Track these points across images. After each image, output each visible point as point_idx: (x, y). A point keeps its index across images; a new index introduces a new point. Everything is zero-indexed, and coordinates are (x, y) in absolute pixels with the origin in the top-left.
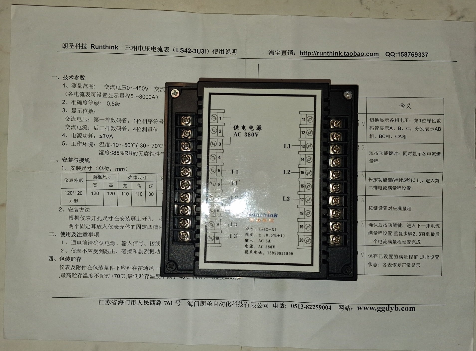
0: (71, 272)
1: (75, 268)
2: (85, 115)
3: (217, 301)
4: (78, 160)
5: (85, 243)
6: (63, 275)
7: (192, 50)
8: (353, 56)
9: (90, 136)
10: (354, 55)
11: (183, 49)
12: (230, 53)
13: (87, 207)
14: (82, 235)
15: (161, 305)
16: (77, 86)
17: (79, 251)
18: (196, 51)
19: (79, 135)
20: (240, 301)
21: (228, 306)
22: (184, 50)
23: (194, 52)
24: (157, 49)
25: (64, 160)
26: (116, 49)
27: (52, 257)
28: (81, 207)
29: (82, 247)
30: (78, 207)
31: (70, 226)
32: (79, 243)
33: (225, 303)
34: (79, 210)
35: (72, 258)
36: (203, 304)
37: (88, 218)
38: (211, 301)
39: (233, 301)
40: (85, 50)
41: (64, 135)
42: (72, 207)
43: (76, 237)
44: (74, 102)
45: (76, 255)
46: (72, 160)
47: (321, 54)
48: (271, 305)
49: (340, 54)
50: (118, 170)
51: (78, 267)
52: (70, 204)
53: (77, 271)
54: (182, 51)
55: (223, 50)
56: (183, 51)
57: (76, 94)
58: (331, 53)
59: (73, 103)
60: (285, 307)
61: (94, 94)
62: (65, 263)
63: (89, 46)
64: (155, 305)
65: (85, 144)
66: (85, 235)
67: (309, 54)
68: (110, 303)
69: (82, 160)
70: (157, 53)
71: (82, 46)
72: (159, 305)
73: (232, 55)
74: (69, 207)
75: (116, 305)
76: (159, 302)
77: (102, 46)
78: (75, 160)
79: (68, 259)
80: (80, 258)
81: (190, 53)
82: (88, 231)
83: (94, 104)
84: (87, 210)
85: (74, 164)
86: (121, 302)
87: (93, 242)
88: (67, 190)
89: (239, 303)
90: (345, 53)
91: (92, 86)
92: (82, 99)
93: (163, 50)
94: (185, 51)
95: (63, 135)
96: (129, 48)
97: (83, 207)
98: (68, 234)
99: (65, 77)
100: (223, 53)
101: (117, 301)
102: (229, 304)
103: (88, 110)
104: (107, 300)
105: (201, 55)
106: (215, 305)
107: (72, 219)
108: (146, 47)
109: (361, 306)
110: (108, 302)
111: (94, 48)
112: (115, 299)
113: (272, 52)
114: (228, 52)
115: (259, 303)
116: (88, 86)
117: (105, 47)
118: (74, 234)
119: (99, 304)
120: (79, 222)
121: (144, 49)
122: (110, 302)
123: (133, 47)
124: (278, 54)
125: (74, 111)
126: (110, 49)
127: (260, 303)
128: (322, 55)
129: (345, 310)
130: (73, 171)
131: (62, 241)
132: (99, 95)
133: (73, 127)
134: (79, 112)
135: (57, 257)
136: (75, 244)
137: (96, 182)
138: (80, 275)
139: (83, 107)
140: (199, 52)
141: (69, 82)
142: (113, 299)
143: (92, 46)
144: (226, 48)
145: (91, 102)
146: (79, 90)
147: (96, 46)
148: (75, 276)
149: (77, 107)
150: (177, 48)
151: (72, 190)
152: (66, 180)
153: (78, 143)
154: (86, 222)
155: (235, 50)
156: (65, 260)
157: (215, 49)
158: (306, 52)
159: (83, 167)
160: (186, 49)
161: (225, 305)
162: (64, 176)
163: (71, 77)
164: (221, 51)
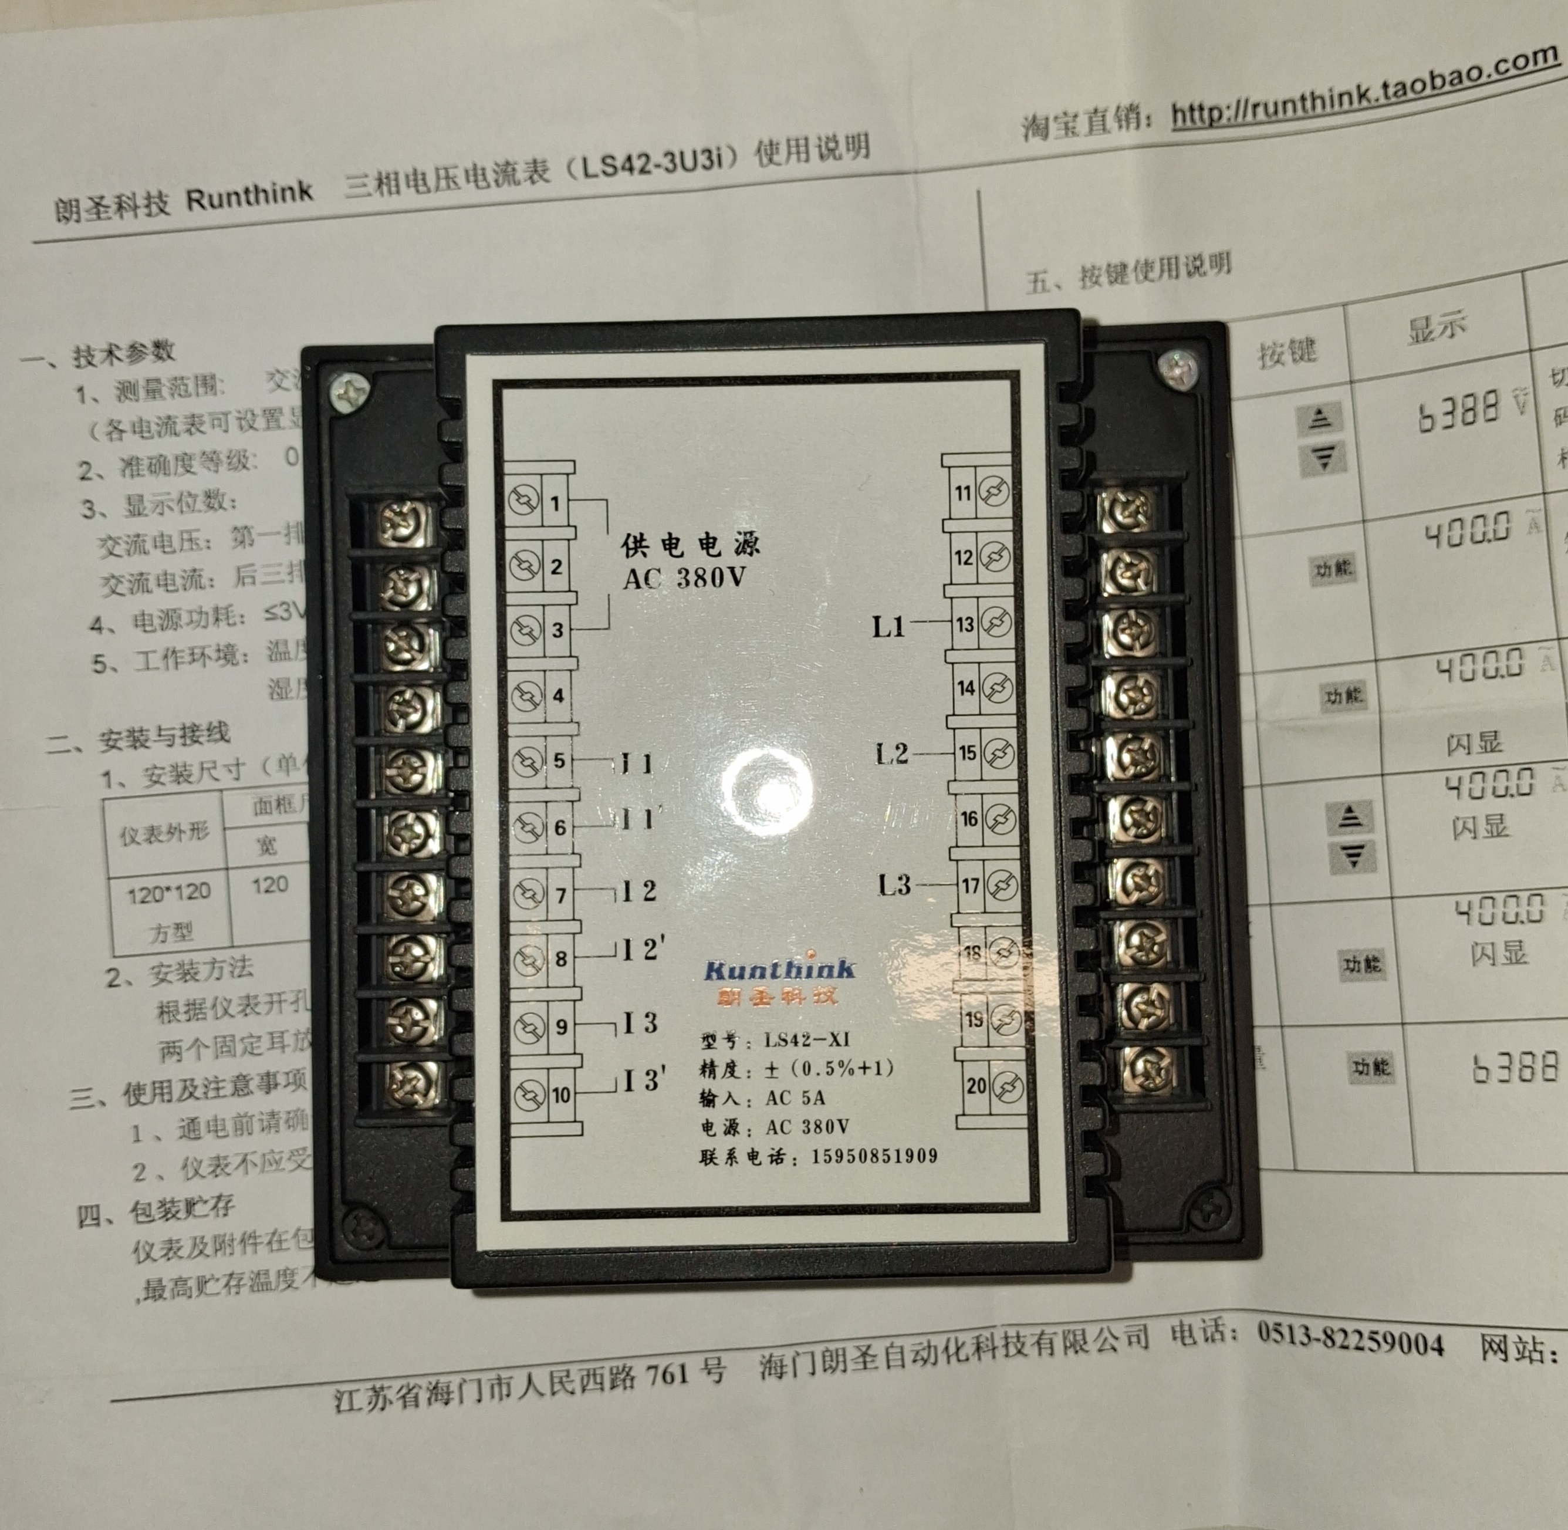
0: (192, 1269)
1: (209, 1250)
2: (190, 521)
3: (898, 1342)
4: (173, 736)
5: (243, 1125)
6: (154, 1291)
7: (657, 157)
8: (1428, 91)
9: (220, 615)
10: (1434, 88)
11: (613, 158)
12: (838, 156)
13: (237, 953)
14: (229, 1089)
15: (632, 1387)
16: (142, 393)
17: (219, 1166)
18: (678, 160)
19: (170, 619)
20: (1012, 1332)
21: (953, 1359)
22: (619, 163)
23: (667, 169)
24: (491, 176)
25: (109, 741)
26: (302, 198)
27: (95, 1208)
28: (208, 956)
29: (233, 1147)
30: (196, 957)
31: (165, 1051)
32: (216, 1127)
33: (941, 1348)
34: (204, 971)
35: (190, 1205)
36: (834, 1364)
37: (249, 1004)
38: (869, 1347)
39: (976, 1333)
40: (160, 222)
41: (96, 626)
42: (166, 960)
43: (198, 1099)
44: (130, 464)
45: (206, 1188)
46: (146, 740)
47: (1271, 109)
48: (1160, 1332)
49: (1362, 96)
51: (221, 1244)
52: (158, 947)
53: (219, 1265)
54: (610, 170)
55: (802, 142)
56: (615, 167)
57: (140, 429)
58: (1318, 102)
59: (128, 472)
60: (1228, 1336)
61: (220, 420)
62: (160, 1231)
63: (177, 201)
64: (602, 1389)
65: (198, 656)
66: (241, 1085)
67: (1216, 114)
69: (193, 731)
70: (495, 194)
71: (145, 202)
72: (625, 1388)
73: (848, 163)
74: (155, 961)
76: (624, 1374)
77: (237, 194)
78: (160, 735)
79: (168, 1211)
80: (229, 1201)
81: (649, 172)
82: (253, 1067)
83: (225, 465)
84: (242, 969)
85: (159, 754)
86: (440, 1394)
87: (283, 1116)
88: (137, 884)
89: (1004, 1342)
90: (1385, 86)
91: (208, 383)
92: (169, 447)
93: (521, 175)
94: (623, 168)
96: (365, 185)
97: (220, 955)
98: (162, 1090)
99: (84, 357)
100: (803, 156)
101: (420, 1387)
102: (957, 1353)
103: (201, 499)
104: (374, 1389)
105: (700, 179)
106: (891, 1363)
107: (170, 1017)
108: (442, 173)
110: (381, 1399)
111: (202, 206)
112: (412, 1382)
113: (1037, 127)
114: (829, 150)
115: (1102, 1330)
116: (191, 388)
117: (254, 194)
118: (189, 1091)
119: (338, 1412)
120: (206, 1030)
121: (432, 182)
122: (391, 1394)
123: (380, 178)
124: (1069, 130)
125: (135, 507)
126: (275, 200)
127: (1106, 1334)
128: (1276, 112)
130: (158, 789)
131: (136, 1127)
132: (246, 421)
133: (140, 583)
134: (161, 507)
135: (117, 1206)
136: (196, 1132)
137: (270, 832)
138: (233, 1283)
139: (174, 484)
140: (689, 163)
141: (103, 378)
142: (404, 1382)
143: (195, 198)
144: (816, 129)
145: (211, 459)
146: (151, 410)
147: (211, 197)
148: (211, 1288)
149: (150, 486)
150: (585, 158)
151: (163, 882)
152: (129, 837)
153: (166, 655)
154: (239, 1026)
155: (863, 137)
156: (157, 1217)
157: (766, 141)
158: (1201, 108)
159: (205, 766)
160: (629, 159)
161: (942, 1358)
162: (120, 816)
163: (110, 352)
164: (794, 150)
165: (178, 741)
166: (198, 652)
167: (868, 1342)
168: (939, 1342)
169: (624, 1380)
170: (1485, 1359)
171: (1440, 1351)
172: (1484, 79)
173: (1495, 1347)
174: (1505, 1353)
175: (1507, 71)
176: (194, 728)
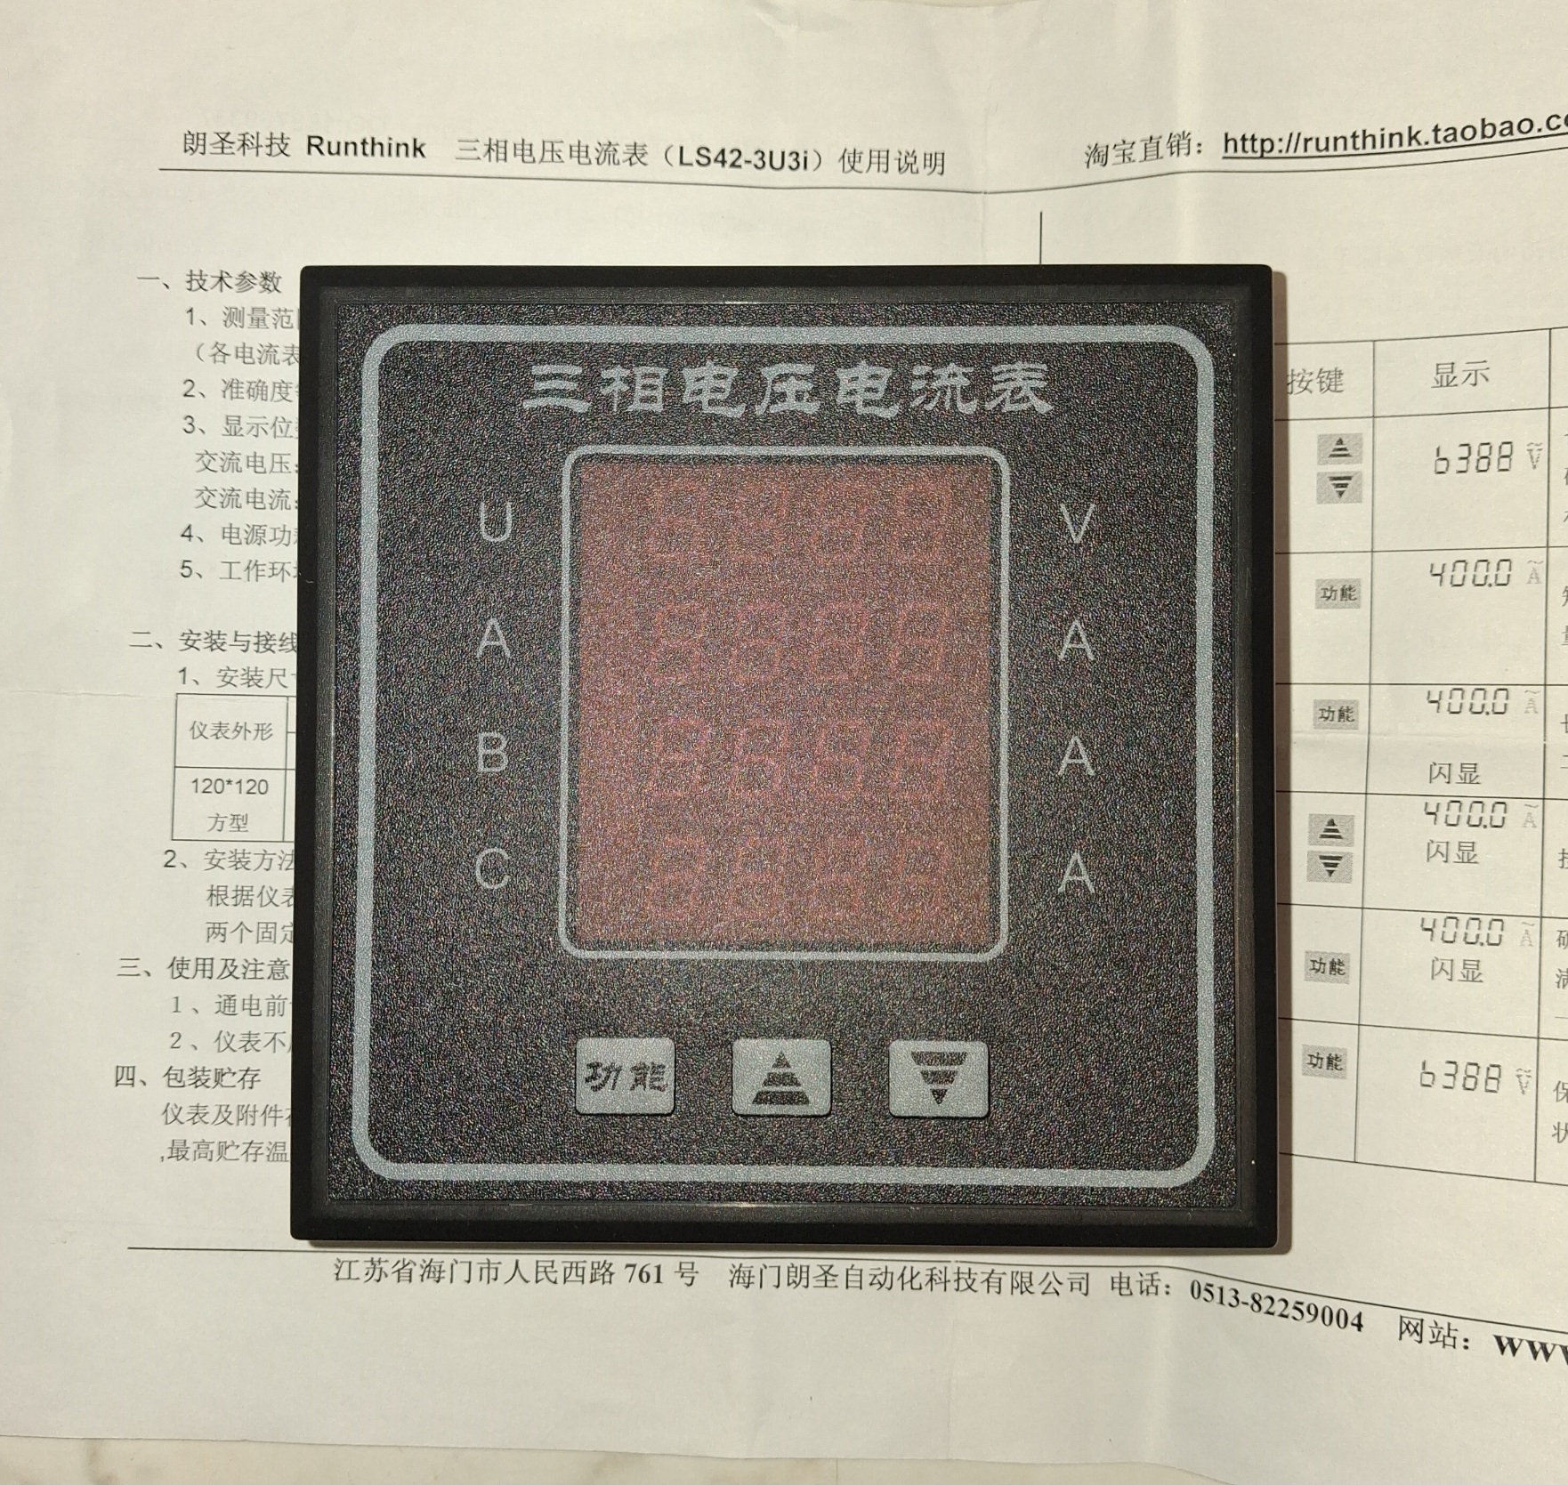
0: (213, 1134)
1: (232, 1119)
2: (282, 444)
3: (858, 1265)
4: (248, 642)
5: (276, 1007)
6: (179, 1150)
7: (748, 154)
11: (708, 150)
12: (914, 170)
13: (287, 848)
14: (267, 971)
15: (610, 1282)
16: (247, 320)
17: (251, 1041)
18: (767, 159)
19: (255, 534)
20: (965, 1269)
21: (907, 1286)
22: (712, 156)
23: (756, 166)
24: (593, 154)
25: (189, 640)
26: (415, 155)
27: (130, 1070)
28: (259, 848)
29: (264, 1026)
30: (248, 847)
31: (211, 930)
32: (251, 1006)
33: (896, 1276)
34: (255, 861)
35: (220, 1074)
36: (797, 1280)
38: (831, 1267)
39: (931, 1265)
40: (280, 162)
41: (187, 534)
42: (221, 847)
43: (236, 978)
44: (231, 386)
45: (236, 1061)
46: (223, 644)
47: (1322, 144)
48: (1100, 1281)
49: (1413, 138)
51: (245, 1113)
52: (215, 835)
53: (241, 1133)
54: (704, 161)
55: (884, 153)
56: (709, 158)
57: (243, 353)
59: (228, 393)
60: (1161, 1290)
62: (189, 1097)
63: (298, 145)
64: (583, 1281)
65: (279, 570)
66: (278, 970)
67: (1267, 144)
68: (386, 1276)
69: (267, 640)
70: (594, 171)
71: (268, 142)
72: (603, 1283)
73: (925, 177)
74: (210, 847)
75: (410, 1281)
76: (604, 1270)
77: (354, 144)
78: (236, 641)
79: (198, 1079)
80: (257, 1075)
81: (740, 166)
85: (234, 658)
86: (432, 1271)
88: (201, 775)
89: (956, 1277)
90: (1436, 130)
92: (270, 373)
93: (620, 156)
94: (716, 160)
96: (475, 149)
97: (270, 848)
98: (205, 966)
99: (196, 281)
100: (883, 167)
102: (911, 1281)
103: (294, 425)
104: (371, 1261)
105: (786, 177)
106: (850, 1284)
107: (220, 901)
108: (548, 146)
110: (377, 1271)
111: (321, 152)
112: (408, 1257)
113: (1098, 155)
114: (908, 164)
115: (1048, 1274)
116: (294, 320)
117: (370, 146)
118: (230, 970)
119: (337, 1279)
120: (252, 915)
121: (537, 153)
122: (387, 1268)
123: (490, 145)
124: (1126, 157)
125: (233, 427)
126: (390, 154)
127: (1051, 1278)
130: (229, 689)
131: (177, 999)
133: (231, 497)
134: (256, 430)
135: (151, 1069)
136: (232, 1009)
138: (251, 1151)
139: (270, 409)
140: (777, 163)
141: (213, 303)
142: (400, 1257)
143: (314, 144)
144: (896, 144)
146: (256, 338)
147: (329, 143)
148: (231, 1153)
149: (248, 408)
150: (682, 148)
151: (225, 775)
152: (198, 731)
153: (248, 568)
154: (282, 915)
155: (939, 156)
156: (187, 1083)
157: (850, 149)
158: (1253, 137)
159: (275, 673)
160: (723, 152)
161: (897, 1284)
162: (191, 711)
163: (221, 278)
164: (875, 159)
165: (252, 647)
166: (278, 566)
167: (830, 1263)
168: (896, 1268)
169: (603, 1275)
170: (1401, 1338)
171: (1359, 1326)
173: (1412, 1329)
174: (1421, 1335)
176: (269, 637)
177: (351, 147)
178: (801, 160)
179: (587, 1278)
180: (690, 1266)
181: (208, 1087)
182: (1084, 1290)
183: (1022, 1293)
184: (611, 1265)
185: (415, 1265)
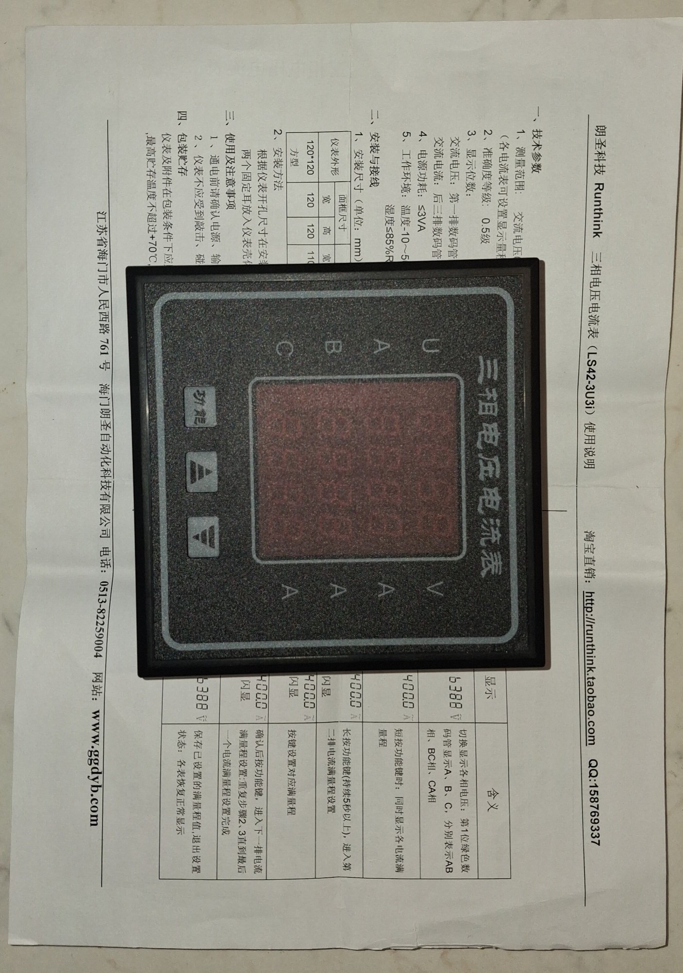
0: (158, 156)
1: (165, 164)
2: (463, 176)
3: (111, 439)
4: (375, 163)
5: (215, 182)
6: (150, 141)
7: (593, 382)
8: (588, 695)
9: (423, 187)
10: (589, 697)
11: (594, 365)
12: (586, 455)
13: (284, 185)
14: (230, 177)
15: (100, 333)
16: (519, 158)
17: (199, 171)
18: (591, 391)
19: (423, 165)
20: (111, 485)
21: (103, 460)
22: (592, 367)
23: (588, 386)
24: (593, 314)
25: (375, 137)
26: (594, 233)
27: (185, 118)
28: (284, 172)
29: (206, 177)
30: (284, 167)
31: (247, 152)
32: (214, 171)
33: (107, 455)
34: (278, 170)
35: (184, 158)
37: (263, 188)
38: (110, 428)
39: (112, 470)
40: (592, 170)
42: (284, 155)
43: (226, 164)
44: (489, 152)
45: (190, 165)
46: (373, 152)
47: (589, 632)
48: (107, 543)
49: (590, 669)
50: (356, 243)
51: (168, 170)
52: (289, 152)
53: (159, 168)
54: (590, 363)
55: (593, 442)
56: (591, 365)
57: (504, 157)
58: (591, 651)
59: (487, 151)
60: (103, 569)
61: (504, 192)
62: (174, 144)
63: (599, 178)
64: (100, 321)
65: (407, 176)
66: (231, 182)
67: (589, 610)
68: (100, 234)
69: (375, 172)
70: (586, 315)
71: (601, 165)
72: (100, 330)
73: (583, 460)
74: (284, 150)
75: (98, 245)
76: (106, 330)
77: (600, 205)
78: (375, 157)
79: (182, 149)
80: (185, 174)
81: (587, 379)
82: (237, 188)
83: (485, 192)
84: (278, 186)
85: (368, 157)
86: (102, 255)
87: (217, 199)
88: (315, 144)
89: (107, 481)
90: (593, 678)
91: (520, 187)
92: (495, 169)
93: (592, 326)
94: (590, 368)
95: (423, 134)
96: (597, 260)
97: (284, 177)
98: (231, 150)
99: (537, 134)
100: (587, 442)
102: (105, 462)
103: (472, 181)
105: (582, 399)
106: (103, 436)
107: (260, 155)
108: (597, 293)
109: (101, 718)
110: (102, 230)
111: (596, 190)
112: (108, 244)
113: (590, 536)
114: (589, 452)
115: (109, 520)
116: (519, 180)
117: (598, 212)
118: (231, 161)
119: (98, 213)
120: (254, 170)
121: (594, 289)
122: (103, 235)
123: (599, 267)
124: (587, 549)
125: (471, 153)
126: (595, 221)
128: (587, 634)
129: (93, 686)
130: (354, 155)
131: (217, 137)
132: (502, 203)
133: (439, 154)
134: (469, 164)
135: (185, 127)
136: (213, 162)
137: (332, 201)
138: (152, 173)
139: (479, 171)
140: (589, 395)
141: (527, 142)
142: (108, 240)
143: (600, 186)
144: (597, 447)
145: (488, 187)
146: (511, 162)
147: (600, 193)
148: (150, 164)
149: (479, 160)
150: (596, 353)
151: (316, 155)
152: (334, 142)
153: (408, 162)
154: (254, 183)
155: (593, 466)
156: (179, 143)
157: (595, 427)
158: (592, 604)
159: (361, 175)
160: (594, 371)
161: (103, 456)
162: (343, 138)
163: (538, 145)
164: (590, 438)
165: (372, 165)
166: (408, 176)
167: (112, 427)
168: (110, 455)
169: (103, 329)
170: (93, 674)
171: (96, 656)
172: (588, 716)
173: (98, 678)
174: (96, 681)
175: (589, 726)
176: (377, 173)
177: (598, 203)
178: (590, 406)
179: (102, 323)
180: (108, 367)
181: (179, 153)
182: (102, 536)
183: (101, 509)
184: (108, 333)
185: (105, 247)
